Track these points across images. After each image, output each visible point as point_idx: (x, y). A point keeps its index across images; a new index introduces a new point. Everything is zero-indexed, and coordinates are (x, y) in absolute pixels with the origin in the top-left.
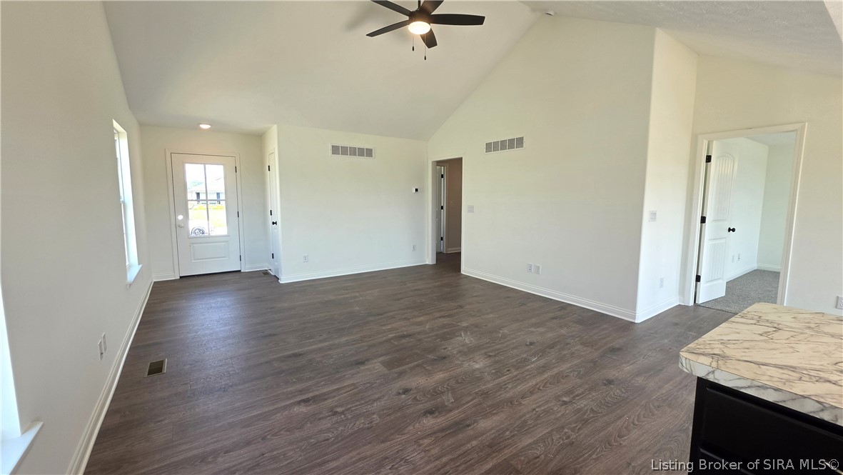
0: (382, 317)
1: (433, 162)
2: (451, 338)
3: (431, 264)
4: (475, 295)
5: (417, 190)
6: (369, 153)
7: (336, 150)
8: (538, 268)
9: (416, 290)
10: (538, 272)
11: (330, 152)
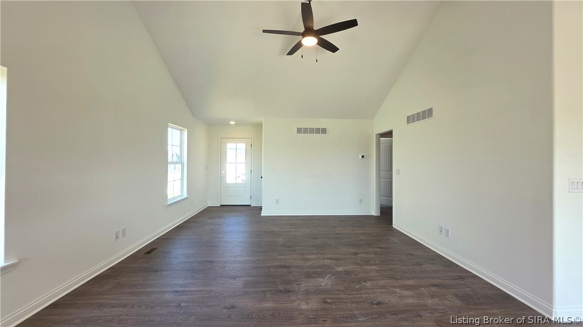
0: (289, 249)
1: (377, 135)
2: (314, 277)
3: (375, 215)
4: (381, 246)
5: (363, 157)
6: (324, 131)
7: (299, 131)
8: (447, 231)
9: (338, 234)
10: (447, 235)
11: (296, 132)
